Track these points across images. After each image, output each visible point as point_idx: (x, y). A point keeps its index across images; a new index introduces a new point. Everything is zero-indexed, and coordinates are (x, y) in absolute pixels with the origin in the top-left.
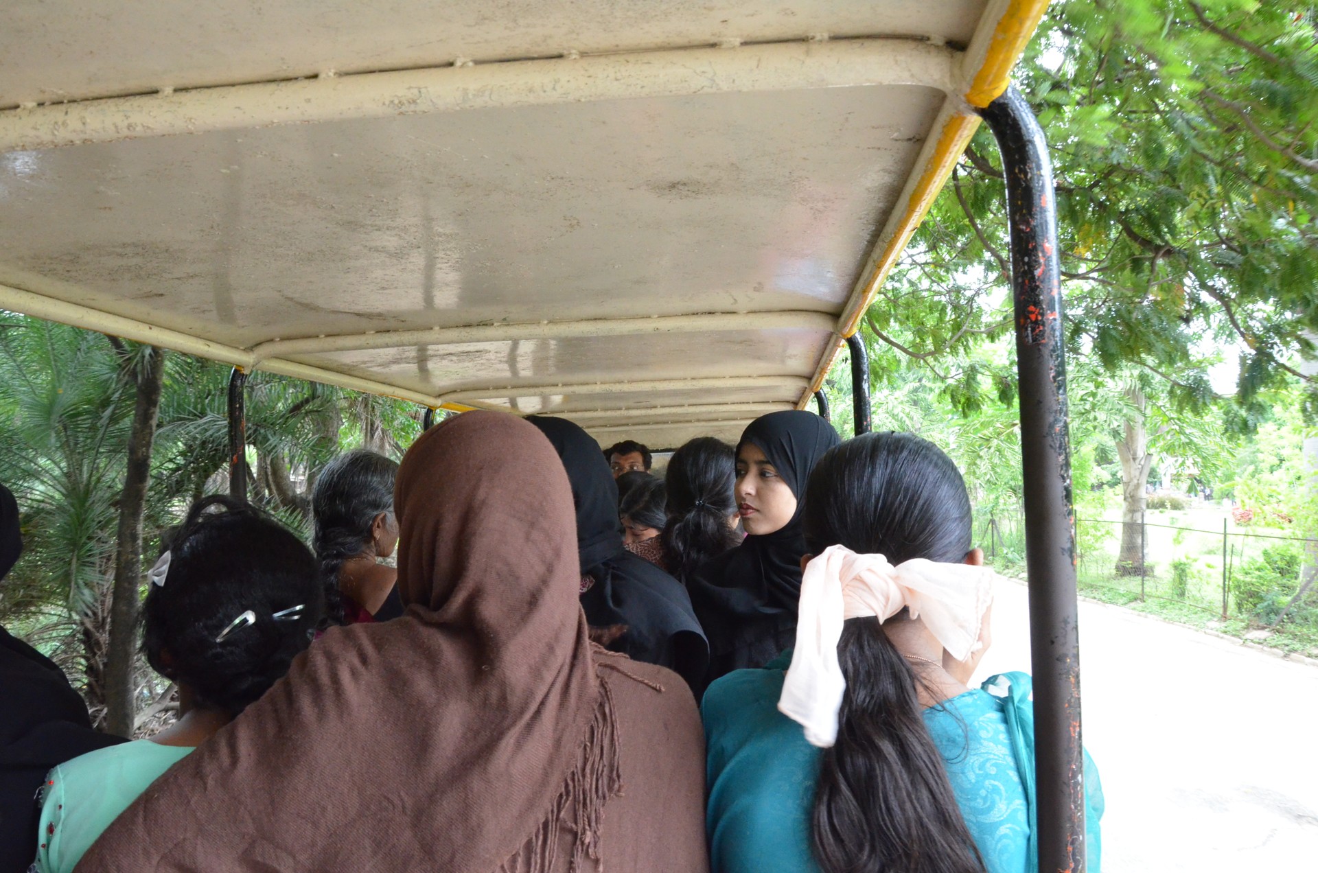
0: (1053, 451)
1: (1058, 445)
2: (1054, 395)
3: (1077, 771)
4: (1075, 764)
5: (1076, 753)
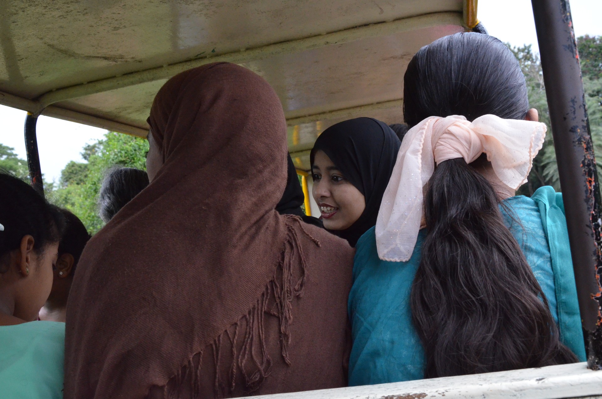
3: (596, 216)
4: (594, 210)
5: (593, 202)
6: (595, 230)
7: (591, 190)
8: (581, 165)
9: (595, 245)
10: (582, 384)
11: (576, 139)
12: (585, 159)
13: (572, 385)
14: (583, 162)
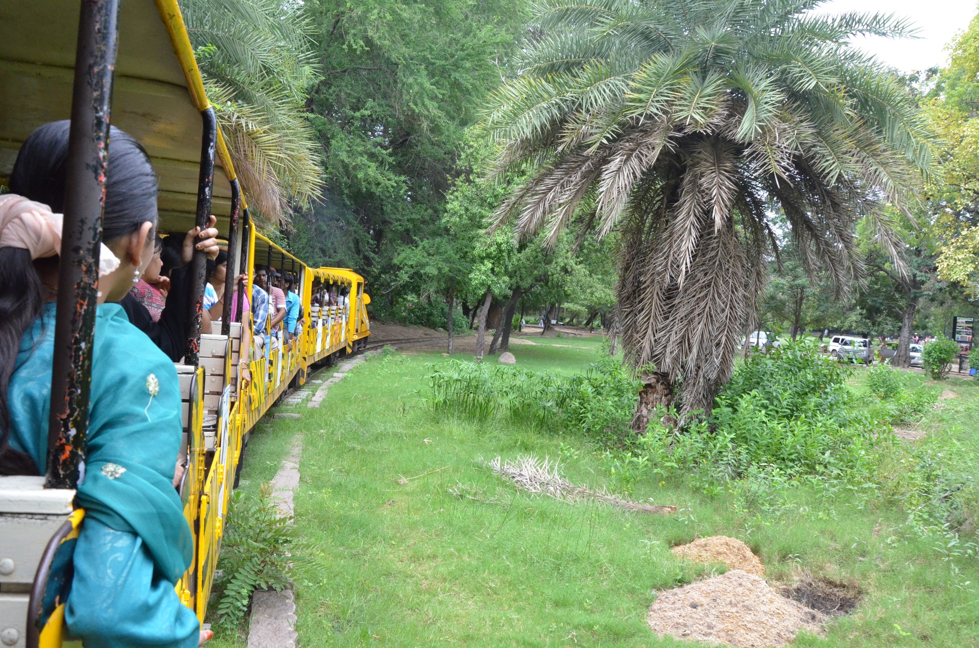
0: (89, 87)
1: (94, 83)
2: (97, 43)
3: (80, 339)
4: (79, 333)
5: (80, 325)
6: (75, 352)
7: (80, 313)
8: (76, 286)
9: (71, 367)
10: (21, 501)
11: (76, 260)
12: (82, 281)
13: (10, 501)
14: (79, 284)
